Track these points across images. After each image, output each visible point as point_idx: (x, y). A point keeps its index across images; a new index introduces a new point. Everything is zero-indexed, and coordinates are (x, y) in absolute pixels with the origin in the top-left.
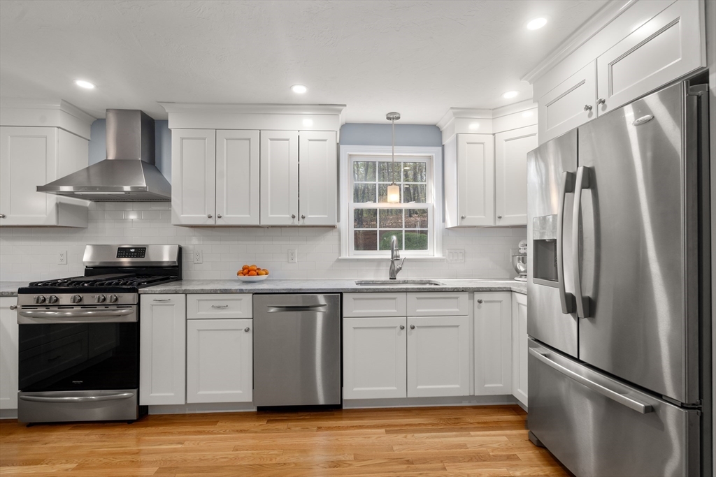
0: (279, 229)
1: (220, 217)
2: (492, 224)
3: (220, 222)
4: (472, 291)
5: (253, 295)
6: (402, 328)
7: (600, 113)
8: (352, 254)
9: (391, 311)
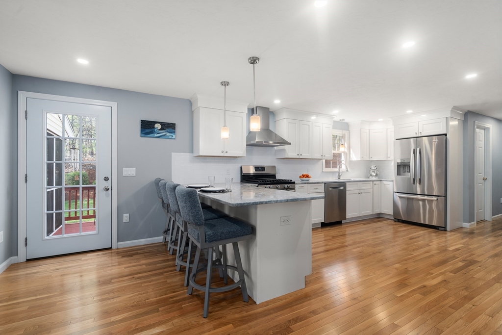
1: (301, 155)
2: (368, 160)
3: (301, 157)
4: (373, 181)
5: (325, 183)
6: (359, 193)
7: (420, 135)
8: (325, 170)
9: (356, 188)
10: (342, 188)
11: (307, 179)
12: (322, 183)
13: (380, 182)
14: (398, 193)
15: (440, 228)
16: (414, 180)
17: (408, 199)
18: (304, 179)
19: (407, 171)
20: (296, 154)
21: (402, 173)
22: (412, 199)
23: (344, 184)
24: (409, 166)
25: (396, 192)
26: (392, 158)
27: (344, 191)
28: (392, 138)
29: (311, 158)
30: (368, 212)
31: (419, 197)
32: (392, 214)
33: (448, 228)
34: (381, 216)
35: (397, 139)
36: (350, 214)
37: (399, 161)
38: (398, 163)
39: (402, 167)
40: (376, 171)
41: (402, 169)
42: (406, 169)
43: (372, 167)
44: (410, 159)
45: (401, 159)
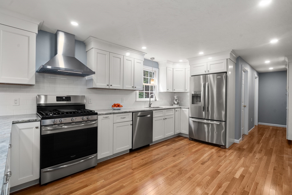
0: (119, 90)
1: (111, 85)
2: (172, 92)
3: (111, 87)
4: (175, 108)
5: (133, 113)
6: (164, 119)
7: (208, 73)
8: (138, 99)
9: (162, 115)
10: (149, 116)
11: (118, 108)
12: (130, 112)
13: (180, 109)
14: (192, 118)
15: (221, 146)
16: (204, 108)
17: (199, 122)
18: (115, 108)
19: (199, 101)
20: (106, 85)
21: (195, 102)
22: (201, 123)
23: (151, 112)
24: (200, 97)
25: (191, 117)
26: (188, 91)
27: (152, 118)
28: (188, 76)
29: (122, 88)
30: (170, 133)
31: (205, 121)
32: (188, 134)
33: (227, 147)
34: (180, 135)
35: (192, 76)
36: (157, 137)
37: (193, 93)
38: (192, 94)
39: (195, 98)
40: (177, 100)
41: (195, 99)
42: (198, 99)
43: (175, 97)
44: (201, 91)
45: (194, 92)
